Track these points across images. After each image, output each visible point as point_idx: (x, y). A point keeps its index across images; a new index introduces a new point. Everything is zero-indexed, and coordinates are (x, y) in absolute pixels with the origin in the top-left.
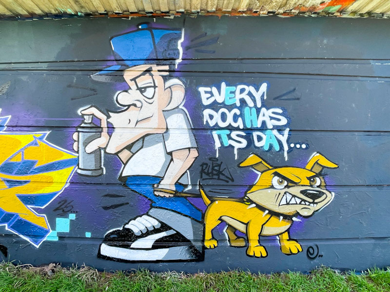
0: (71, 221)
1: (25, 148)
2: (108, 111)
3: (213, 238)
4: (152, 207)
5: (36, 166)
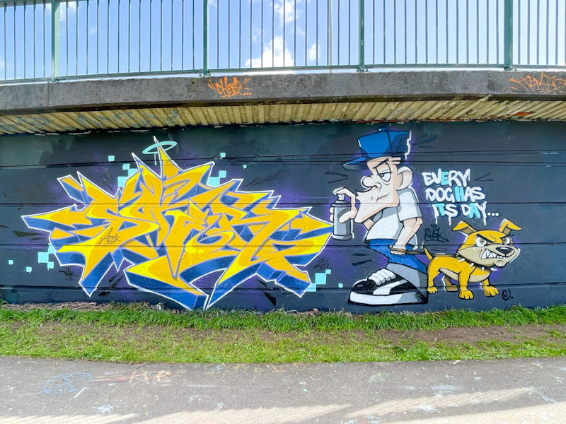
0: (327, 275)
1: (292, 220)
2: (356, 191)
3: (434, 285)
4: (389, 263)
5: (300, 233)
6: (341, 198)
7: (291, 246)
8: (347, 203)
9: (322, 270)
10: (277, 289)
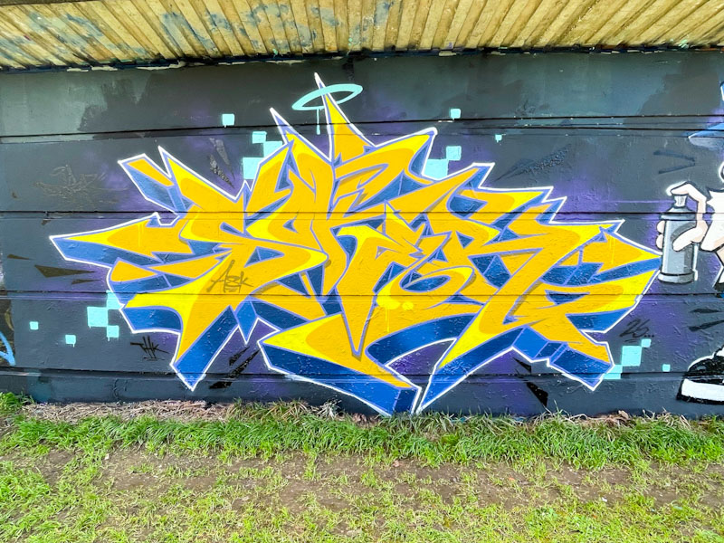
0: (644, 349)
1: (586, 245)
5: (599, 272)
6: (680, 202)
7: (578, 296)
8: (690, 213)
9: (634, 340)
10: (549, 375)
